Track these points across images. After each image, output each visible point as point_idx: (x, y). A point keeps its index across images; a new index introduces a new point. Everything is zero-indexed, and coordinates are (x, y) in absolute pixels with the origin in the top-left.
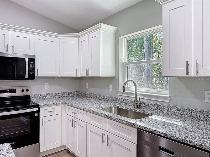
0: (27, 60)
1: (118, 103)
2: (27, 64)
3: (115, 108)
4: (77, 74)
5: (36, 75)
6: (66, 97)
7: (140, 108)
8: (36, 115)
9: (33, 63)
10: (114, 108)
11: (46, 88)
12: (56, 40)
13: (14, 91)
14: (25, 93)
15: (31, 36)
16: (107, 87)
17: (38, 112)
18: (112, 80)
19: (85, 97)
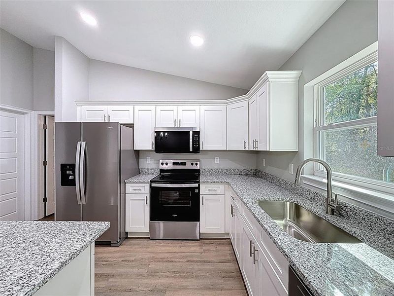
0: (191, 133)
1: (301, 195)
2: (191, 137)
3: (291, 203)
4: (245, 148)
5: (201, 149)
6: (239, 174)
7: (341, 215)
8: (197, 191)
9: (197, 135)
10: (288, 203)
11: (216, 162)
12: (223, 107)
13: (184, 164)
14: (194, 167)
15: (197, 108)
16: (287, 168)
17: (199, 188)
18: (294, 156)
19: (261, 178)
